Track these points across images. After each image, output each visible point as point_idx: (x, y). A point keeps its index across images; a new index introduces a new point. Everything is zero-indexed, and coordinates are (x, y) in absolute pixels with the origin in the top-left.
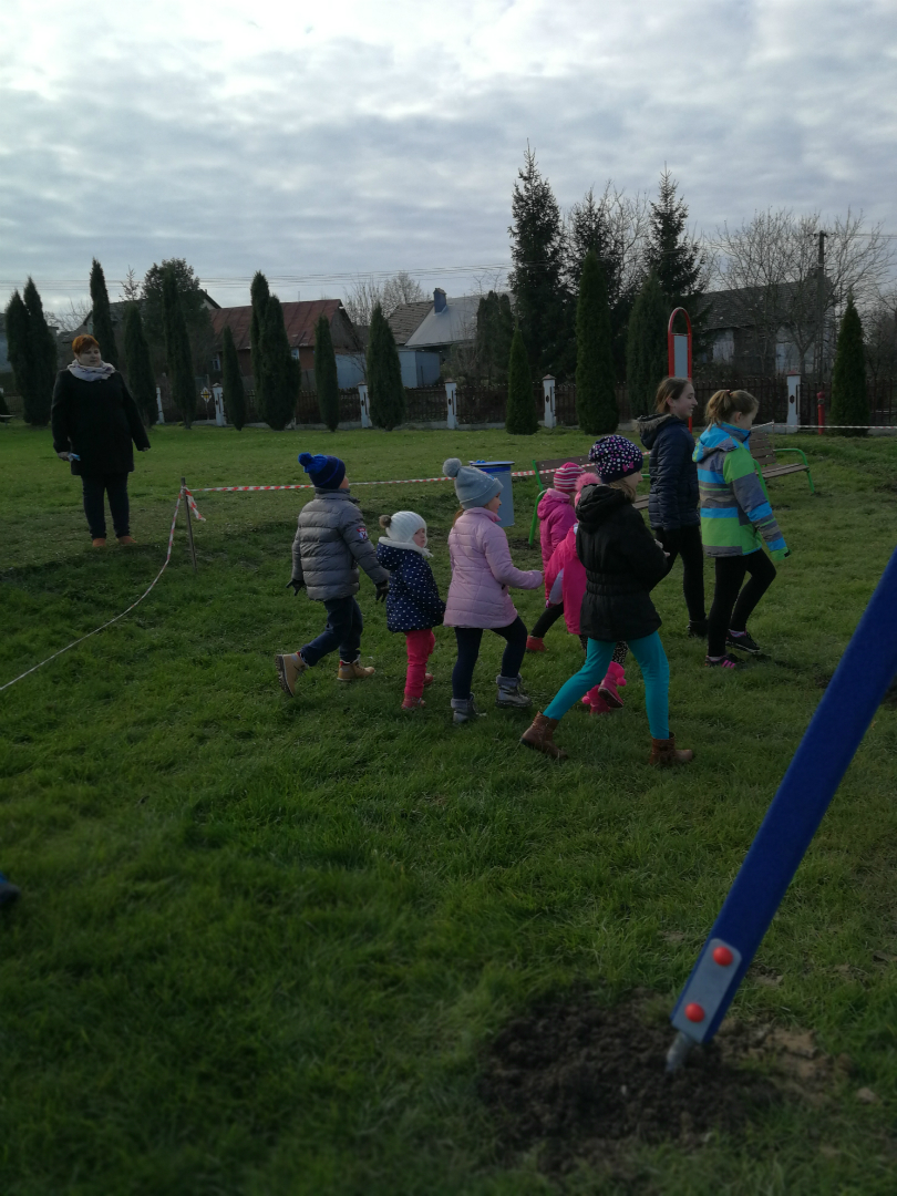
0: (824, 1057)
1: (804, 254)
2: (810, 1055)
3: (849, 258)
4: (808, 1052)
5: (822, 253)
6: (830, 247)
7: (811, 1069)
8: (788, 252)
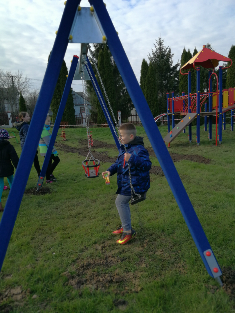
0: (24, 292)
1: (8, 81)
2: (20, 293)
3: (20, 83)
4: (19, 292)
5: (13, 81)
6: (15, 80)
7: (21, 296)
8: (4, 80)
